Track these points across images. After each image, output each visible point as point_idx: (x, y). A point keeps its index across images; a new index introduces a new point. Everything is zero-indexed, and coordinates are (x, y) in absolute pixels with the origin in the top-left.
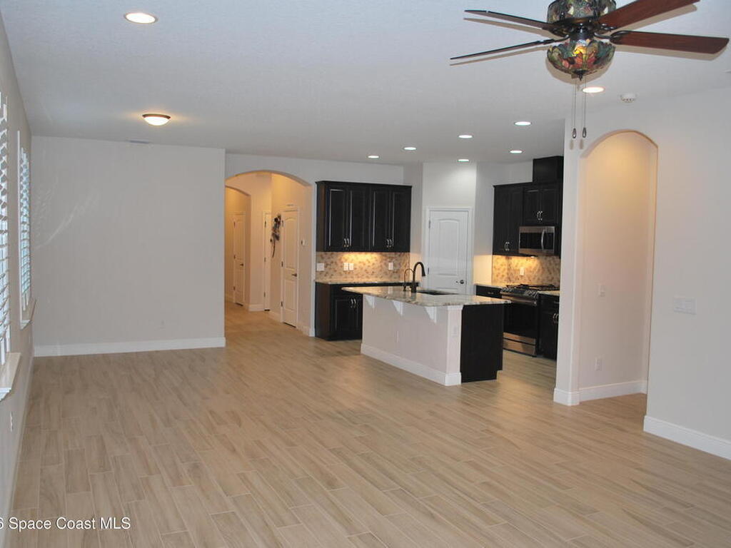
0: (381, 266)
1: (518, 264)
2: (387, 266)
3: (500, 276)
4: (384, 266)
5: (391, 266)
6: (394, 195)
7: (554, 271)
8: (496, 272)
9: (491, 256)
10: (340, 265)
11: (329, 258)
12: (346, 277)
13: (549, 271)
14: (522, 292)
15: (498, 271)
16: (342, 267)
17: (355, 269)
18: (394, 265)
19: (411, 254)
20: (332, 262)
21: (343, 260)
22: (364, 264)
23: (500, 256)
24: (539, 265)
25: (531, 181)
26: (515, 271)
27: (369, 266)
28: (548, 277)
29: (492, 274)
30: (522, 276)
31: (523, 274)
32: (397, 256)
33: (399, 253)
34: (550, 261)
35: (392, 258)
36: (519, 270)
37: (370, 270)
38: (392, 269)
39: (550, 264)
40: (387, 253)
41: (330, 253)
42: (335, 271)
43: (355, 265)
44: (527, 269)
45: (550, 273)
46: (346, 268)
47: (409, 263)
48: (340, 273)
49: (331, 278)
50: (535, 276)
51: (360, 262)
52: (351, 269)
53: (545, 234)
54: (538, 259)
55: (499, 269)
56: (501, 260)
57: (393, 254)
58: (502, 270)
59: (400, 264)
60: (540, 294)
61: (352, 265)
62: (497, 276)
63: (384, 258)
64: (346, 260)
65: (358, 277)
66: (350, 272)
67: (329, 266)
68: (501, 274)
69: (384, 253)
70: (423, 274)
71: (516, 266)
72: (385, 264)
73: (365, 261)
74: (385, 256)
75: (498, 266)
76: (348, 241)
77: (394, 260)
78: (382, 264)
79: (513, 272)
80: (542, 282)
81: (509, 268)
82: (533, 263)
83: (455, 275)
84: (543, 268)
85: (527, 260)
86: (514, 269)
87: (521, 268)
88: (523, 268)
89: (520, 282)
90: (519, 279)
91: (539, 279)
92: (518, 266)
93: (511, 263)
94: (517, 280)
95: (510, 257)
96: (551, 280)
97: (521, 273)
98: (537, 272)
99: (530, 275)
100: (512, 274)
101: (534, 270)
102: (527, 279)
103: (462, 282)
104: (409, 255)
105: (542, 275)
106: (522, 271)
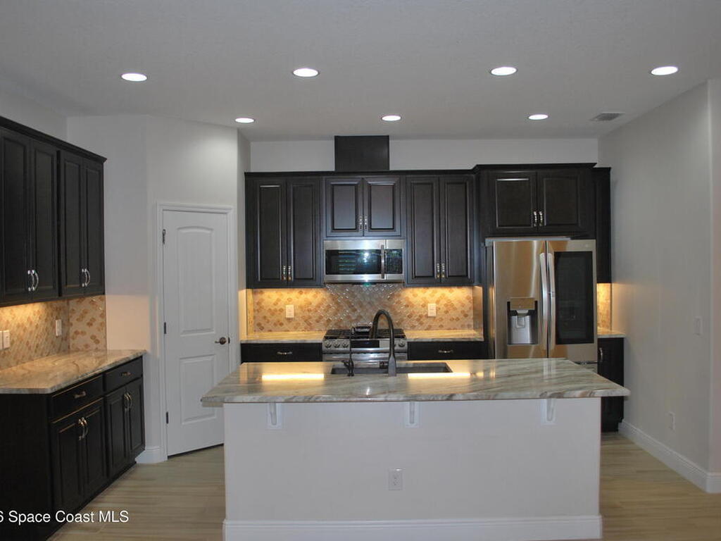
0: (47, 329)
1: (278, 300)
2: (52, 327)
4: (50, 329)
5: (58, 327)
7: (361, 306)
13: (351, 306)
17: (12, 343)
18: (62, 325)
22: (25, 329)
24: (329, 300)
26: (273, 313)
27: (31, 333)
28: (348, 317)
30: (289, 320)
31: (292, 316)
32: (65, 304)
35: (60, 308)
36: (282, 310)
37: (33, 342)
38: (61, 333)
43: (12, 333)
44: (301, 307)
50: (321, 318)
51: (19, 326)
52: (7, 344)
61: (7, 334)
63: (50, 310)
66: (5, 352)
71: (276, 304)
72: (51, 324)
73: (25, 322)
74: (51, 305)
77: (62, 313)
78: (48, 324)
79: (268, 315)
80: (335, 324)
81: (258, 307)
82: (315, 296)
83: (209, 330)
84: (337, 303)
85: (301, 293)
86: (270, 309)
87: (287, 306)
88: (293, 306)
89: (287, 328)
90: (281, 324)
91: (329, 321)
92: (279, 303)
93: (262, 300)
94: (279, 326)
95: (259, 290)
96: (357, 320)
97: (287, 314)
98: (324, 310)
99: (310, 318)
100: (265, 317)
101: (317, 309)
102: (302, 322)
103: (222, 342)
104: (103, 300)
105: (335, 314)
106: (290, 311)
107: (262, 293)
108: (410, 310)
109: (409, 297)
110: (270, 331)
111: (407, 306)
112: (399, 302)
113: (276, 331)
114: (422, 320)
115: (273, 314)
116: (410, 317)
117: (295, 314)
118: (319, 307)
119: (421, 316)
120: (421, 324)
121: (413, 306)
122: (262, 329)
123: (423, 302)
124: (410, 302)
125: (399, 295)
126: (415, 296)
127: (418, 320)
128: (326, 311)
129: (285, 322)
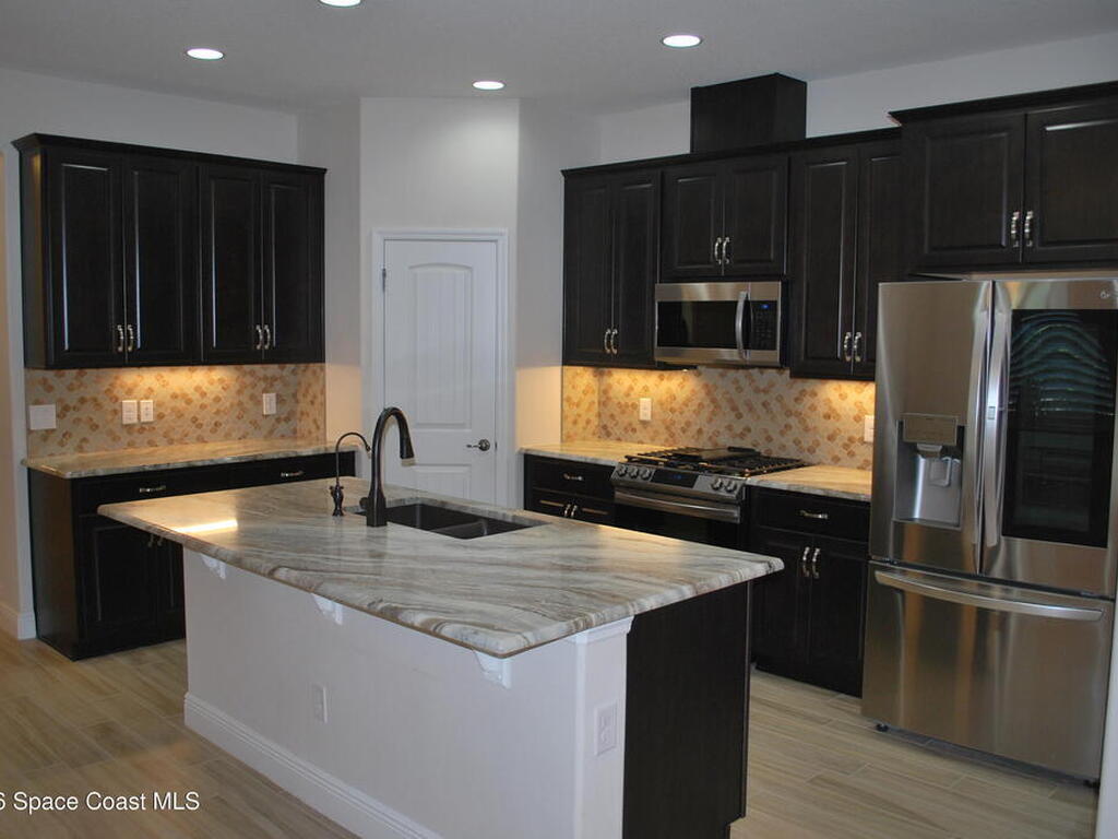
0: (240, 404)
1: (631, 388)
2: (259, 403)
3: (581, 424)
4: (249, 405)
5: (269, 404)
6: (273, 192)
7: (751, 409)
8: (572, 412)
9: (557, 370)
10: (108, 406)
11: (70, 388)
12: (131, 444)
13: (734, 409)
14: (690, 481)
15: (575, 411)
16: (117, 412)
17: (160, 417)
18: (280, 400)
19: (327, 365)
20: (83, 400)
21: (118, 392)
22: (189, 402)
23: (579, 369)
24: (702, 394)
25: (688, 151)
26: (623, 408)
27: (203, 407)
28: (729, 428)
29: (563, 418)
30: (644, 423)
31: (648, 418)
32: (285, 373)
33: (292, 366)
34: (736, 381)
35: (274, 379)
36: (635, 406)
37: (207, 419)
38: (274, 412)
39: (739, 389)
40: (257, 367)
41: (71, 374)
42: (95, 427)
43: (158, 405)
44: (661, 404)
45: (739, 416)
46: (129, 417)
47: (323, 392)
48: (111, 433)
49: (80, 449)
50: (688, 424)
51: (175, 396)
52: (148, 417)
53: (747, 303)
54: (699, 374)
55: (578, 405)
56: (584, 377)
57: (272, 369)
58: (585, 406)
59: (294, 395)
60: (749, 488)
61: (148, 404)
62: (575, 422)
63: (248, 380)
64: (129, 392)
65: (171, 442)
66: (143, 428)
67: (71, 415)
68: (584, 417)
69: (247, 368)
70: (407, 451)
71: (628, 395)
72: (252, 397)
73: (190, 391)
74: (252, 373)
75: (576, 396)
76: (131, 333)
77: (278, 385)
78: (244, 398)
79: (616, 412)
80: (710, 438)
81: (605, 399)
82: (682, 386)
83: (462, 426)
84: (713, 401)
85: (661, 378)
86: (619, 403)
87: (642, 399)
88: (648, 400)
89: (641, 438)
90: (634, 430)
91: (700, 431)
92: (632, 393)
93: (610, 386)
94: (630, 432)
95: (606, 370)
96: (742, 436)
97: (641, 414)
98: (694, 411)
99: (673, 423)
100: (612, 416)
101: (684, 407)
102: (662, 429)
103: (484, 446)
104: (323, 369)
105: (710, 420)
106: (645, 409)
107: (610, 374)
108: (831, 425)
109: (832, 398)
110: (619, 440)
111: (827, 417)
112: (813, 408)
113: (626, 441)
114: (852, 448)
115: (623, 412)
116: (831, 438)
117: (652, 416)
118: (687, 406)
119: (851, 440)
120: (852, 454)
121: (838, 417)
122: (608, 434)
123: (856, 413)
124: (834, 410)
125: (814, 394)
126: (843, 397)
127: (846, 446)
128: (697, 413)
129: (638, 427)
